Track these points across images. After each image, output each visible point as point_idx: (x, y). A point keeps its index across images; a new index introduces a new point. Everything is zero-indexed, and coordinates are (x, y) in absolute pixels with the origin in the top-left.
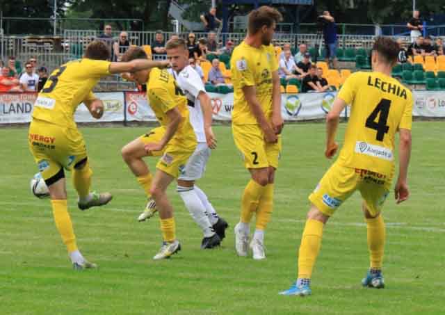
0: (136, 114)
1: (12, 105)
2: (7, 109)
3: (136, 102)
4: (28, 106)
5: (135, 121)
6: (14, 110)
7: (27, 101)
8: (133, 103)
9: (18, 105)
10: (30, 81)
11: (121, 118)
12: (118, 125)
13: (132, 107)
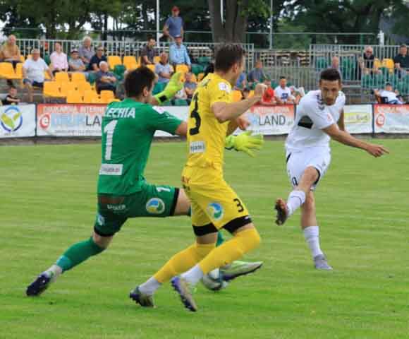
0: (383, 126)
1: (267, 117)
2: (263, 121)
3: (384, 114)
4: (282, 118)
5: (383, 134)
6: (269, 122)
7: (281, 114)
8: (381, 115)
9: (273, 117)
10: (283, 94)
11: (369, 130)
12: (366, 137)
13: (380, 119)
